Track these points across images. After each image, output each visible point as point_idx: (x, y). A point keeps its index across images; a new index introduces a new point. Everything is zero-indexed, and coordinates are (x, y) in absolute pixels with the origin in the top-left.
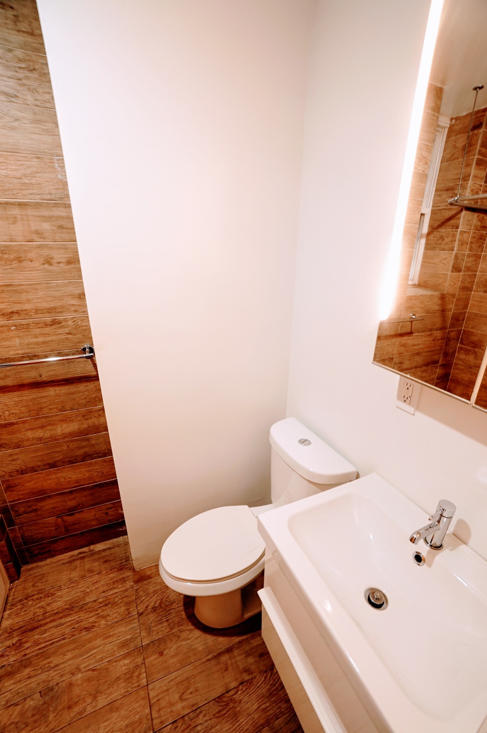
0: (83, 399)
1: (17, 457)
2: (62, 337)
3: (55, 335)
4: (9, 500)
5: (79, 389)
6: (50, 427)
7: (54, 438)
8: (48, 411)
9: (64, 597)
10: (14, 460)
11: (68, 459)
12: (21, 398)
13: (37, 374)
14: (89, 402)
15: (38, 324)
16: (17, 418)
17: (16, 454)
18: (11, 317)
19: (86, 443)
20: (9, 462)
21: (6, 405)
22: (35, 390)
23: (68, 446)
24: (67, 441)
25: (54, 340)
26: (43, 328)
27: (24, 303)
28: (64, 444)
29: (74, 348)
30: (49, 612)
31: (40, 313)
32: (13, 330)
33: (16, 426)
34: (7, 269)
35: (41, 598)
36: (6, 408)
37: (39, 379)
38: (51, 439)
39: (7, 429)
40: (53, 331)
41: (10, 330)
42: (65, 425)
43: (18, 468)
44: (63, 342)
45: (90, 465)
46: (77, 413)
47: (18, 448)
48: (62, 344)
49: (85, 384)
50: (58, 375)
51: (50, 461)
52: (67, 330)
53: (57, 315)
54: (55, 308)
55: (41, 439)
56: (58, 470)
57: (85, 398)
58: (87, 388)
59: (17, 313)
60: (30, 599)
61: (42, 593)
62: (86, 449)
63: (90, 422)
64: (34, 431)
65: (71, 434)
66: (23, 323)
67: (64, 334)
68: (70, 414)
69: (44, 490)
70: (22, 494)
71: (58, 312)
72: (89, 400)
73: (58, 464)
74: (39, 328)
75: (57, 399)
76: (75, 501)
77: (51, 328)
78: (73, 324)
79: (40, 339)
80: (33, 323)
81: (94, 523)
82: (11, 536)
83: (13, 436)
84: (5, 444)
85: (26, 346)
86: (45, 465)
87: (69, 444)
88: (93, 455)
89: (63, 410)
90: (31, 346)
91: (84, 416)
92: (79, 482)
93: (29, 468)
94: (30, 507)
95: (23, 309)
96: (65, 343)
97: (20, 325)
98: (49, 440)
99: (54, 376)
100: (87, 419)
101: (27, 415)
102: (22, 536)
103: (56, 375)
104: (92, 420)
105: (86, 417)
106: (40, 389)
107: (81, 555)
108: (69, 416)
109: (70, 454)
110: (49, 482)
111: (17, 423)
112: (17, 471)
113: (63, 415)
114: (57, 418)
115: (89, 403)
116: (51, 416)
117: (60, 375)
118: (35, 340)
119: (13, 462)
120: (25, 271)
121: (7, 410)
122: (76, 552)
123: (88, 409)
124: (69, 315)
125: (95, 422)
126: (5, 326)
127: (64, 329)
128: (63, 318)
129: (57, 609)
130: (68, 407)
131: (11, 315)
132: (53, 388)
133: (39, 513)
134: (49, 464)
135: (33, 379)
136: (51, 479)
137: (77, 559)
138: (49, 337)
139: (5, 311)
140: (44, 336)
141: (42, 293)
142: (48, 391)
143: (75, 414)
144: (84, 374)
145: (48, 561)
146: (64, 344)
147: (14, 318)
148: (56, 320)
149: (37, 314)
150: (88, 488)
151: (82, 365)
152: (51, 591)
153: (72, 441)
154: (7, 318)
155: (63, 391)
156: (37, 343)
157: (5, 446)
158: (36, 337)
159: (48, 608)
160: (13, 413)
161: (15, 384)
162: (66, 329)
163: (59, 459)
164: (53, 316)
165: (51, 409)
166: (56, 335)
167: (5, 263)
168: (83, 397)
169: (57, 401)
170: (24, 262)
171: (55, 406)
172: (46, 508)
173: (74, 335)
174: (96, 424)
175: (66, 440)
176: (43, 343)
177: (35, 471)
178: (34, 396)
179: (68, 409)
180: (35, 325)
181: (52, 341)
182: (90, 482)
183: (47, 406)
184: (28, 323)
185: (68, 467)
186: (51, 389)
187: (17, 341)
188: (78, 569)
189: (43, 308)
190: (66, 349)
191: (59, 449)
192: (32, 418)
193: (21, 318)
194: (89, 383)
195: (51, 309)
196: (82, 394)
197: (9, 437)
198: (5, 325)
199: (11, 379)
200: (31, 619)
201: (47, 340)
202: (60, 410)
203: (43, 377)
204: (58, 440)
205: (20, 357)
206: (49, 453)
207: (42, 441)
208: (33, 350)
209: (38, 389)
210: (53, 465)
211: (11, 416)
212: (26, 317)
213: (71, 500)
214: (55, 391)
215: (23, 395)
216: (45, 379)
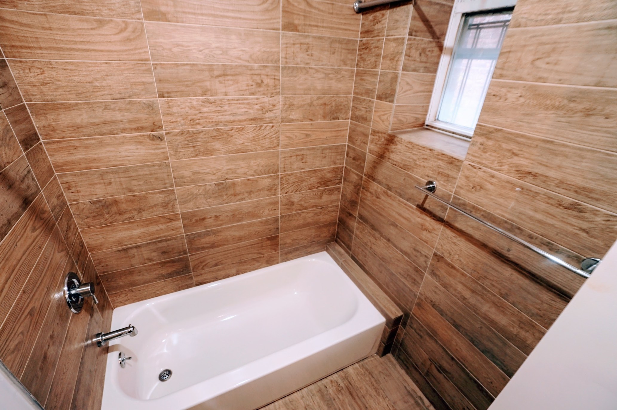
0: (536, 308)
1: (439, 292)
2: (570, 229)
3: (562, 221)
4: (414, 312)
5: (539, 295)
6: (479, 298)
7: (475, 310)
8: (489, 284)
9: (379, 406)
10: (435, 292)
11: (472, 336)
12: (476, 255)
13: (507, 247)
14: (541, 316)
15: (550, 198)
16: (461, 266)
17: (440, 290)
18: (524, 177)
19: (500, 344)
20: (431, 290)
21: (461, 250)
22: (492, 258)
23: (481, 327)
24: (484, 324)
25: (556, 226)
26: (553, 207)
27: (551, 168)
28: (480, 323)
29: (576, 250)
30: (365, 399)
31: (564, 187)
32: (516, 191)
33: (454, 271)
34: (562, 122)
35: (373, 385)
36: (458, 252)
37: (505, 252)
38: (472, 307)
39: (448, 268)
40: (563, 216)
41: (513, 189)
42: (493, 310)
43: (434, 300)
44: (566, 236)
45: (487, 363)
46: (517, 313)
47: (444, 287)
48: (562, 236)
49: (554, 297)
50: (527, 263)
51: (457, 321)
52: (585, 225)
53: (585, 201)
54: (591, 191)
55: (465, 299)
56: (457, 333)
57: (539, 309)
58: (553, 302)
59: (535, 176)
60: (370, 376)
61: (377, 383)
62: (495, 349)
63: (523, 334)
64: (465, 288)
65: (493, 322)
66: (532, 189)
67: (576, 228)
68: (507, 306)
69: (436, 333)
70: (422, 318)
71: (591, 198)
72: (542, 315)
73: (461, 330)
74: (548, 203)
75: (507, 283)
76: (450, 367)
77: (563, 212)
78: (603, 222)
79: (539, 216)
80: (544, 195)
81: (448, 399)
82: (399, 331)
83: (448, 276)
84: (439, 277)
85: (517, 214)
86: (452, 319)
87: (484, 327)
88: (497, 359)
89: (505, 296)
90: (523, 217)
91: (521, 322)
92: (464, 361)
93: (440, 308)
94: (420, 330)
95: (544, 175)
96: (568, 239)
97: (527, 190)
98: (471, 306)
99: (523, 261)
100: (522, 328)
101: (470, 271)
102: (403, 339)
103: (525, 261)
104: (527, 334)
105: (522, 325)
106: (498, 261)
107: (419, 401)
108: (504, 307)
109: (477, 334)
110: (444, 332)
111: (458, 270)
112: (432, 301)
113: (500, 301)
114: (493, 298)
115: (539, 318)
116: (489, 291)
117: (531, 265)
118: (532, 213)
119: (434, 293)
120: (584, 130)
121: (458, 255)
122: (420, 393)
123: (531, 321)
124: (609, 209)
125: (528, 339)
126: (512, 184)
127: (581, 222)
128: (592, 208)
129: (369, 405)
130: (511, 299)
131: (525, 175)
132: (513, 270)
133: (422, 341)
134: (454, 321)
135: (499, 247)
136: (447, 332)
137: (414, 399)
138: (551, 220)
139: (523, 169)
140: (546, 214)
141: (587, 164)
142: (504, 269)
143: (514, 312)
144: (564, 286)
145: (403, 372)
146: (565, 237)
147: (526, 180)
148: (579, 205)
149: (558, 187)
150: (468, 375)
151: (569, 276)
152: (381, 391)
153: (488, 328)
154: (520, 177)
155: (520, 282)
156: (531, 218)
157: (438, 278)
158: (536, 211)
159: (368, 397)
160: (460, 260)
161: (480, 240)
162: (585, 223)
163: (466, 328)
164: (579, 198)
165: (493, 286)
166: (564, 222)
167: (565, 114)
168: (538, 306)
169: (505, 284)
170: (593, 117)
171: (499, 287)
172: (428, 344)
173: (591, 237)
174: (528, 342)
175: (484, 321)
176: (539, 221)
177: (442, 315)
178: (488, 263)
179: (510, 301)
180: (545, 198)
181: (552, 225)
182: (474, 373)
183: (492, 280)
184: (538, 191)
185: (467, 341)
186: (509, 269)
187: (513, 204)
188: (406, 405)
189: (572, 183)
190: (563, 244)
191: (472, 322)
192: (471, 278)
193: (535, 183)
194: (559, 300)
195: (584, 189)
196: (540, 302)
197: (445, 274)
198: (513, 182)
199: (481, 233)
200: (357, 387)
201: (547, 221)
202: (501, 294)
203: (510, 253)
204: (477, 314)
205: (504, 220)
206: (461, 315)
207: (464, 302)
208: (521, 222)
209: (496, 259)
210: (457, 326)
211: (458, 261)
212: (542, 184)
213: (447, 362)
214: (512, 274)
215: (479, 254)
216: (511, 256)
